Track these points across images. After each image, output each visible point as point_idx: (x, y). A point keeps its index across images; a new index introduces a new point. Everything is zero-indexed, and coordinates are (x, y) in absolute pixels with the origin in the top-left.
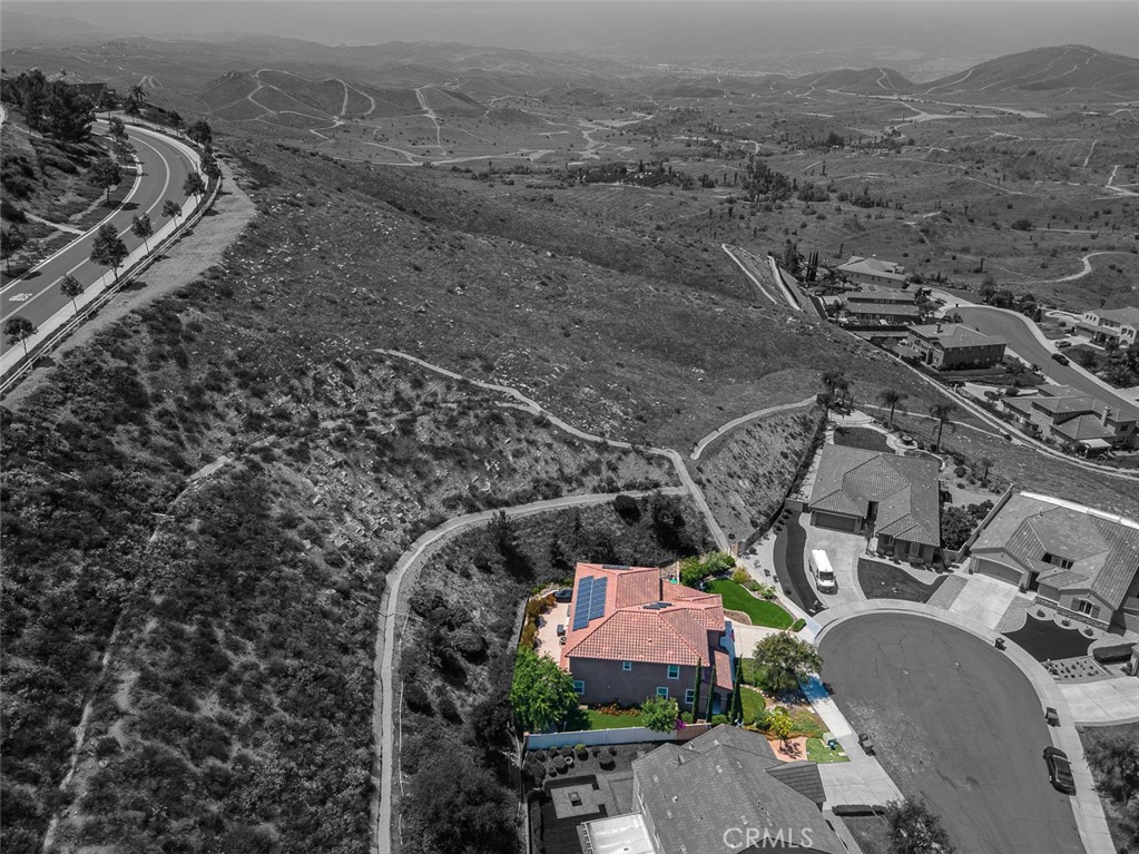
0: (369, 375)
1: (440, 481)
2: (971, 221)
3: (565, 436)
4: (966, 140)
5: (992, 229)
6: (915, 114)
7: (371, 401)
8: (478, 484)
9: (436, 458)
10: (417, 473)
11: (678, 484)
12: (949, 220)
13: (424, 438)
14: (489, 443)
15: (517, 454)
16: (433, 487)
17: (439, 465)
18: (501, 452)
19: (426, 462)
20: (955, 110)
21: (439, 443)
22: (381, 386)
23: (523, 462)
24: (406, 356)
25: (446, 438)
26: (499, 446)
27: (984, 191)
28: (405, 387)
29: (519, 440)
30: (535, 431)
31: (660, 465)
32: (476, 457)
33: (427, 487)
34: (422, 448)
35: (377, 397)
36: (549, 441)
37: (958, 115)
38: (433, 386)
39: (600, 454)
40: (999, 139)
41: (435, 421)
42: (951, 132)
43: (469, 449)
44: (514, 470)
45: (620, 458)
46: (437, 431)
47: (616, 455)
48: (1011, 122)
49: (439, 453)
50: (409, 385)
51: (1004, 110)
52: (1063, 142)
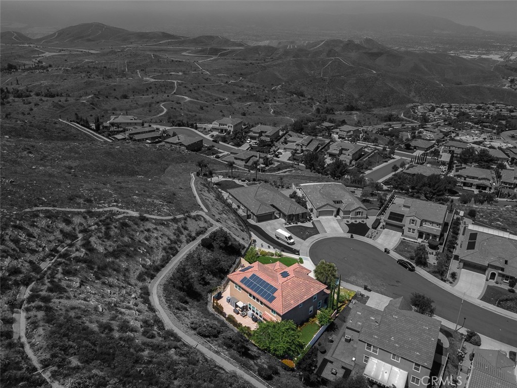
0: (37, 226)
1: (127, 269)
2: (107, 97)
3: (159, 222)
4: (75, 63)
5: (116, 100)
6: (43, 53)
7: (50, 241)
8: (143, 262)
9: (116, 258)
10: (115, 270)
11: (212, 225)
12: (99, 98)
13: (101, 249)
14: (132, 239)
15: (147, 239)
16: (127, 273)
17: (120, 261)
18: (140, 241)
19: (113, 262)
20: (60, 51)
21: (111, 249)
22: (48, 230)
23: (153, 242)
24: (47, 208)
25: (111, 245)
26: (137, 239)
27: (101, 84)
28: (62, 225)
29: (142, 232)
30: (145, 224)
31: (200, 220)
32: (132, 249)
33: (124, 275)
34: (106, 256)
35: (52, 238)
36: (154, 227)
37: (63, 53)
38: (77, 220)
39: (177, 224)
40: (88, 62)
41: (99, 238)
42: (66, 60)
43: (126, 246)
44: (152, 248)
45: (185, 223)
46: (104, 243)
47: (183, 222)
48: (88, 55)
49: (115, 254)
50: (64, 224)
51: (82, 50)
52: (114, 62)
